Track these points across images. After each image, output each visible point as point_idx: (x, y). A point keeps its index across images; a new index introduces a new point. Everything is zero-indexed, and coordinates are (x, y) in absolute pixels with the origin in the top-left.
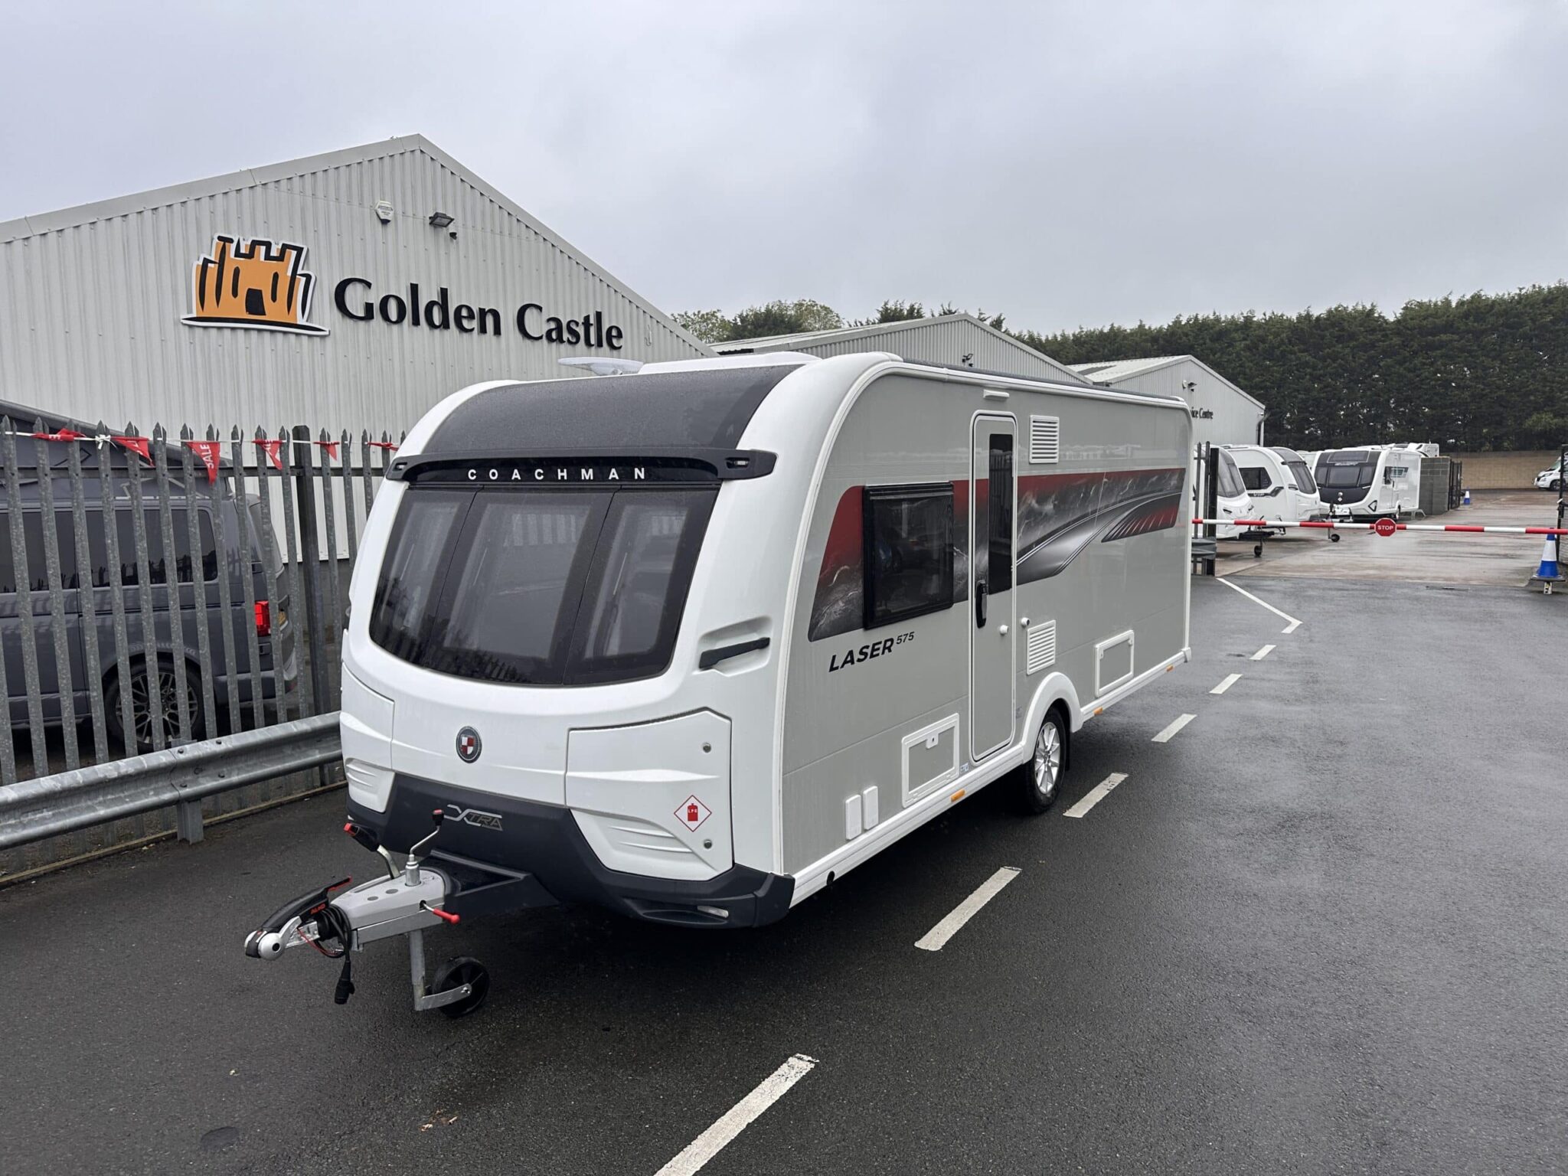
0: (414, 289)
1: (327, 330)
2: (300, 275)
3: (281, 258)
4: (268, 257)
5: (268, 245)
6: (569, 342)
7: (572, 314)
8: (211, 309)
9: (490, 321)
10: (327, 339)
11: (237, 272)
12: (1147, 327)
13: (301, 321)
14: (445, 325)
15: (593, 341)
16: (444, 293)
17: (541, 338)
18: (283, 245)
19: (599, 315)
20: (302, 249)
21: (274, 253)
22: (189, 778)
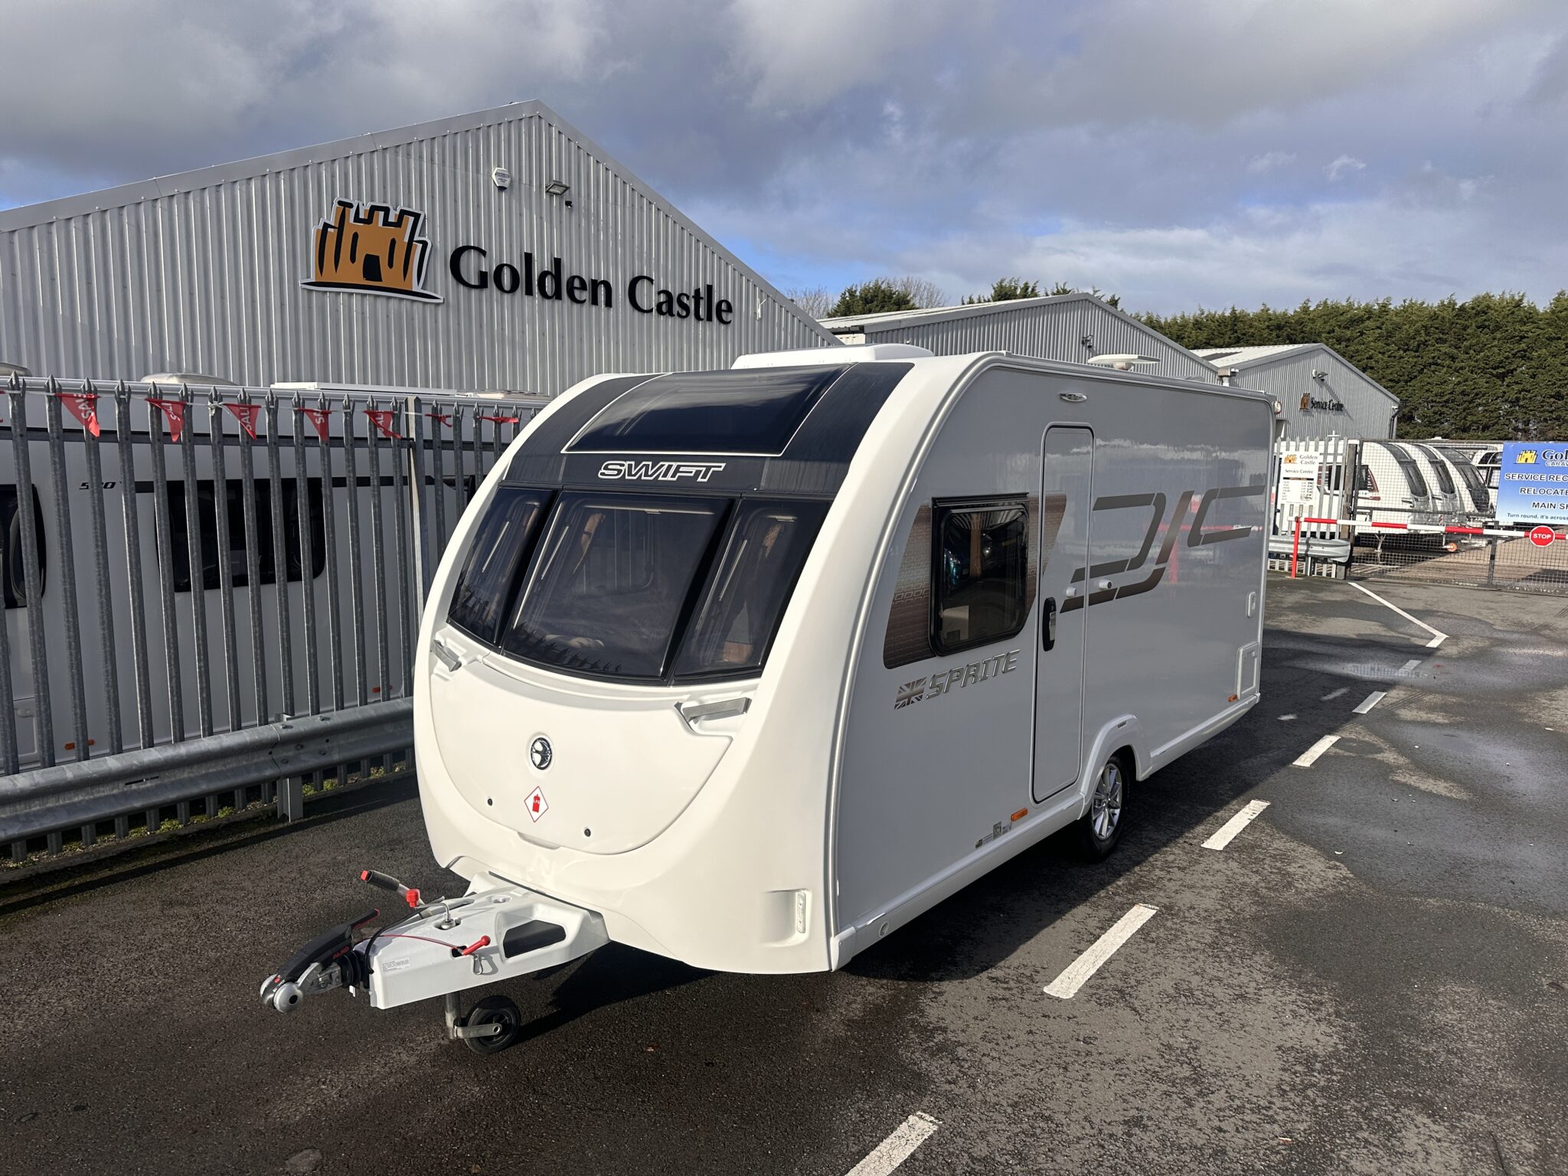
0: (528, 258)
2: (417, 242)
3: (398, 224)
4: (386, 223)
5: (386, 210)
6: (678, 314)
7: (682, 287)
8: (329, 275)
9: (602, 290)
10: (440, 309)
11: (356, 236)
12: (1271, 312)
13: (416, 288)
14: (558, 295)
15: (702, 312)
16: (557, 263)
17: (651, 311)
18: (402, 211)
20: (419, 215)
21: (392, 219)
22: (291, 754)
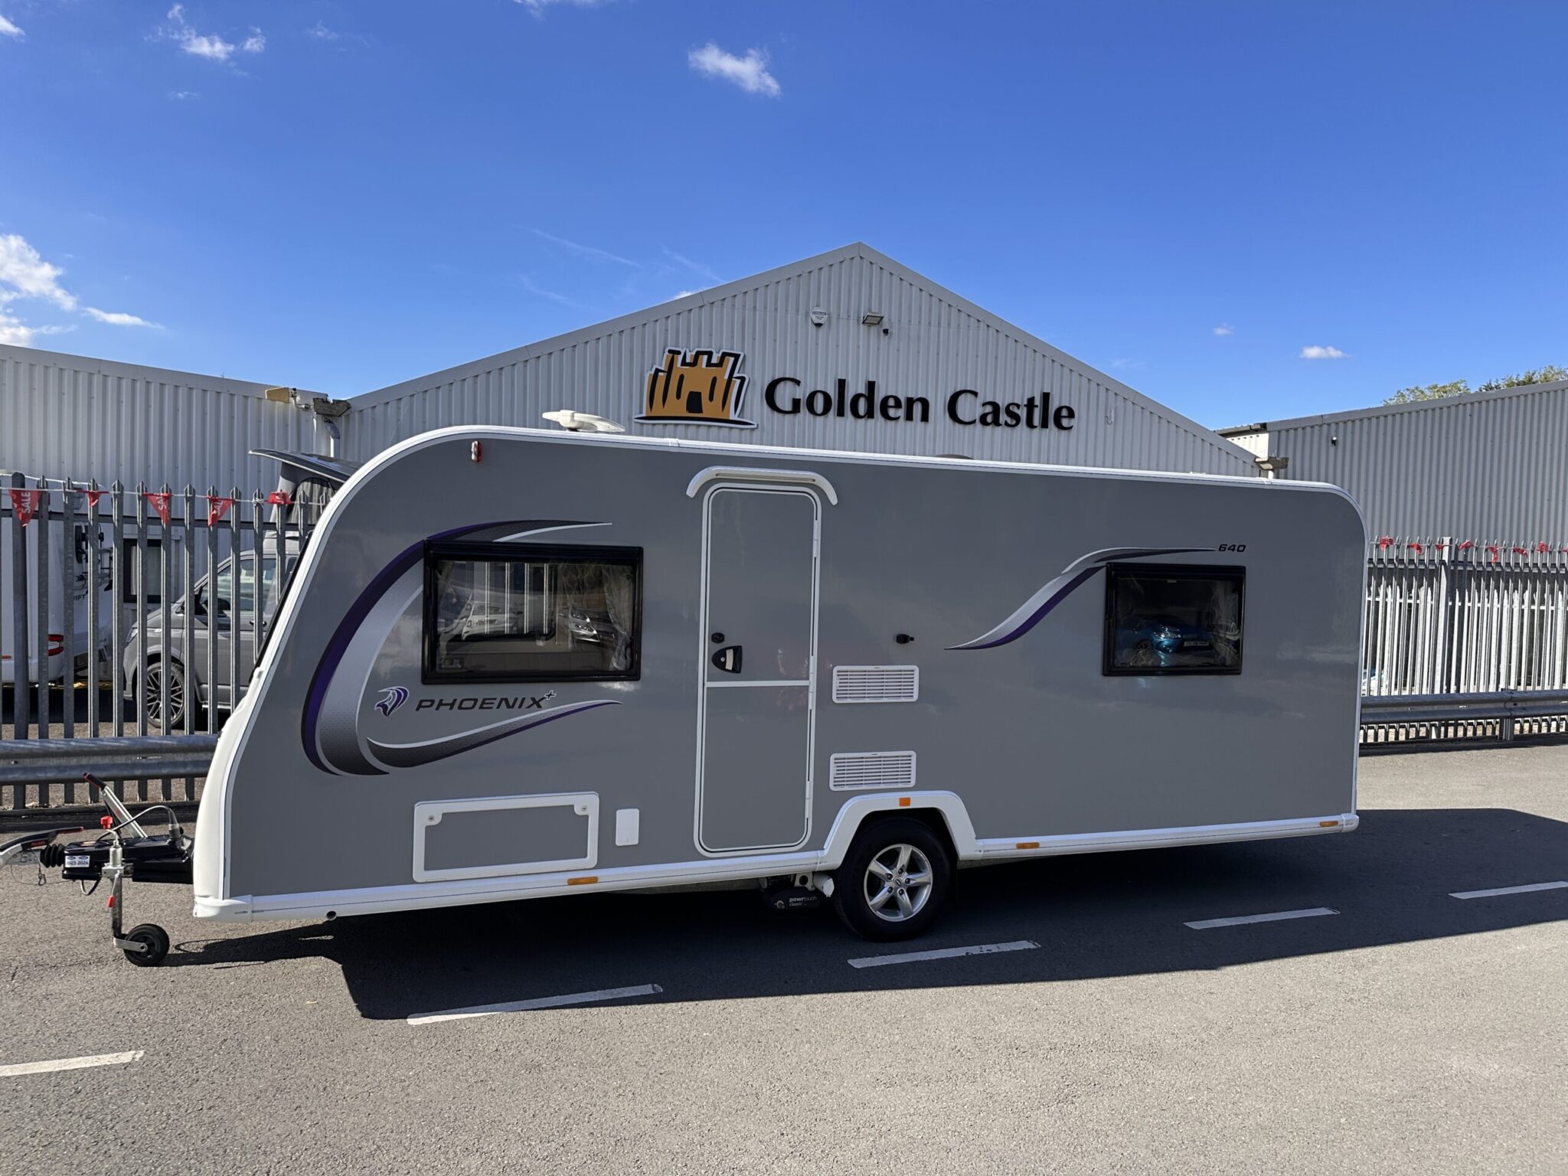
0: (842, 384)
1: (756, 424)
2: (736, 378)
3: (720, 364)
4: (709, 364)
5: (710, 354)
6: (1007, 424)
7: (1014, 399)
8: (658, 410)
9: (917, 409)
10: (757, 433)
11: (682, 377)
13: (733, 417)
14: (870, 414)
15: (1037, 421)
16: (871, 385)
17: (975, 420)
18: (724, 353)
19: (1046, 397)
20: (739, 355)
21: (714, 360)
